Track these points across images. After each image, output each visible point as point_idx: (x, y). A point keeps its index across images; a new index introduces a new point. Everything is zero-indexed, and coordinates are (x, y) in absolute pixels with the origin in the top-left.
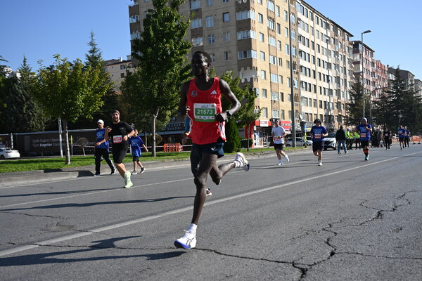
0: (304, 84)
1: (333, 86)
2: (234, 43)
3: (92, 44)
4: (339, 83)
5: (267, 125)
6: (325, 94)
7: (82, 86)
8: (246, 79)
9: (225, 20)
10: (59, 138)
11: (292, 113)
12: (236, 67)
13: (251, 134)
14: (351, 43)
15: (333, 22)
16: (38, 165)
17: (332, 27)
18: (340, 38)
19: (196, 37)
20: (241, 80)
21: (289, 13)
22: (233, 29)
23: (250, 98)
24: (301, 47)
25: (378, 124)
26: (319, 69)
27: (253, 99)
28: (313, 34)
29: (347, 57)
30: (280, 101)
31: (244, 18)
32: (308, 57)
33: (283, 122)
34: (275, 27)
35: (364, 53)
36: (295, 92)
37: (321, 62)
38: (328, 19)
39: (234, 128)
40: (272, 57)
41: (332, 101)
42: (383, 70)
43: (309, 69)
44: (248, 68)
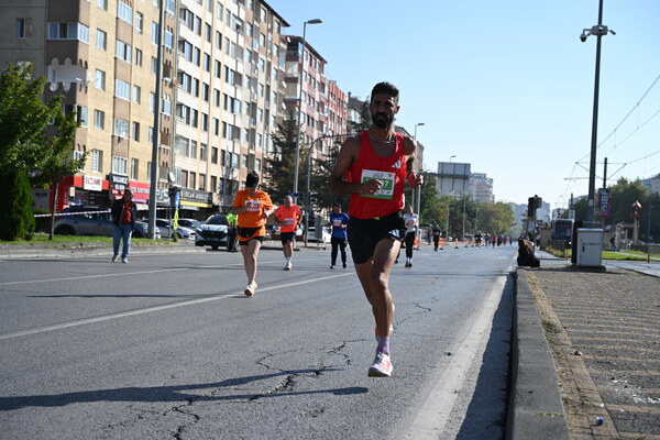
0: (184, 111)
1: (243, 122)
2: (41, 2)
4: (253, 116)
5: (99, 188)
6: (224, 136)
8: (60, 84)
11: (153, 164)
12: (40, 55)
13: (61, 203)
14: (283, 40)
17: (249, 1)
18: (263, 26)
20: (49, 84)
23: (66, 124)
24: (185, 32)
25: (322, 206)
26: (217, 84)
27: (72, 130)
28: (211, 10)
29: (274, 65)
30: (132, 140)
32: (196, 55)
33: (133, 183)
35: (307, 63)
36: (164, 124)
37: (223, 69)
39: (23, 186)
40: (121, 45)
41: (237, 151)
42: (341, 102)
43: (198, 81)
44: (68, 60)
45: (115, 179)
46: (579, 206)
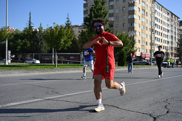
0: (157, 39)
1: (170, 40)
2: (127, 20)
3: (68, 18)
4: (172, 38)
5: (139, 55)
6: (166, 43)
7: (64, 36)
8: (131, 35)
9: (124, 10)
10: (52, 56)
11: (151, 51)
12: (127, 30)
14: (179, 22)
15: (171, 12)
16: (44, 66)
17: (170, 14)
18: (174, 19)
19: (111, 17)
21: (152, 8)
22: (127, 14)
24: (156, 22)
26: (164, 32)
27: (134, 44)
28: (162, 17)
29: (176, 27)
30: (146, 45)
31: (132, 9)
32: (159, 27)
33: (147, 54)
34: (145, 13)
36: (153, 42)
37: (165, 29)
38: (169, 11)
39: (125, 55)
40: (143, 26)
41: (169, 46)
43: (159, 32)
44: (132, 30)
45: (143, 53)
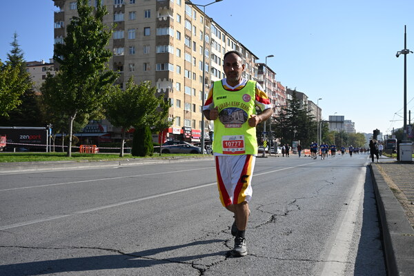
2: (153, 55)
3: (14, 44)
5: (179, 133)
8: (162, 89)
9: (146, 34)
11: (202, 123)
12: (153, 78)
13: (164, 140)
14: (256, 65)
15: (242, 45)
17: (241, 49)
18: (247, 59)
19: (118, 47)
20: (157, 90)
21: (204, 33)
22: (153, 43)
23: (165, 106)
25: (276, 137)
29: (252, 76)
30: (193, 112)
32: (219, 74)
33: (194, 131)
34: (191, 44)
35: (267, 75)
38: (238, 42)
39: (149, 133)
40: (187, 72)
42: (283, 91)
44: (165, 79)
45: (186, 129)
46: (397, 133)
